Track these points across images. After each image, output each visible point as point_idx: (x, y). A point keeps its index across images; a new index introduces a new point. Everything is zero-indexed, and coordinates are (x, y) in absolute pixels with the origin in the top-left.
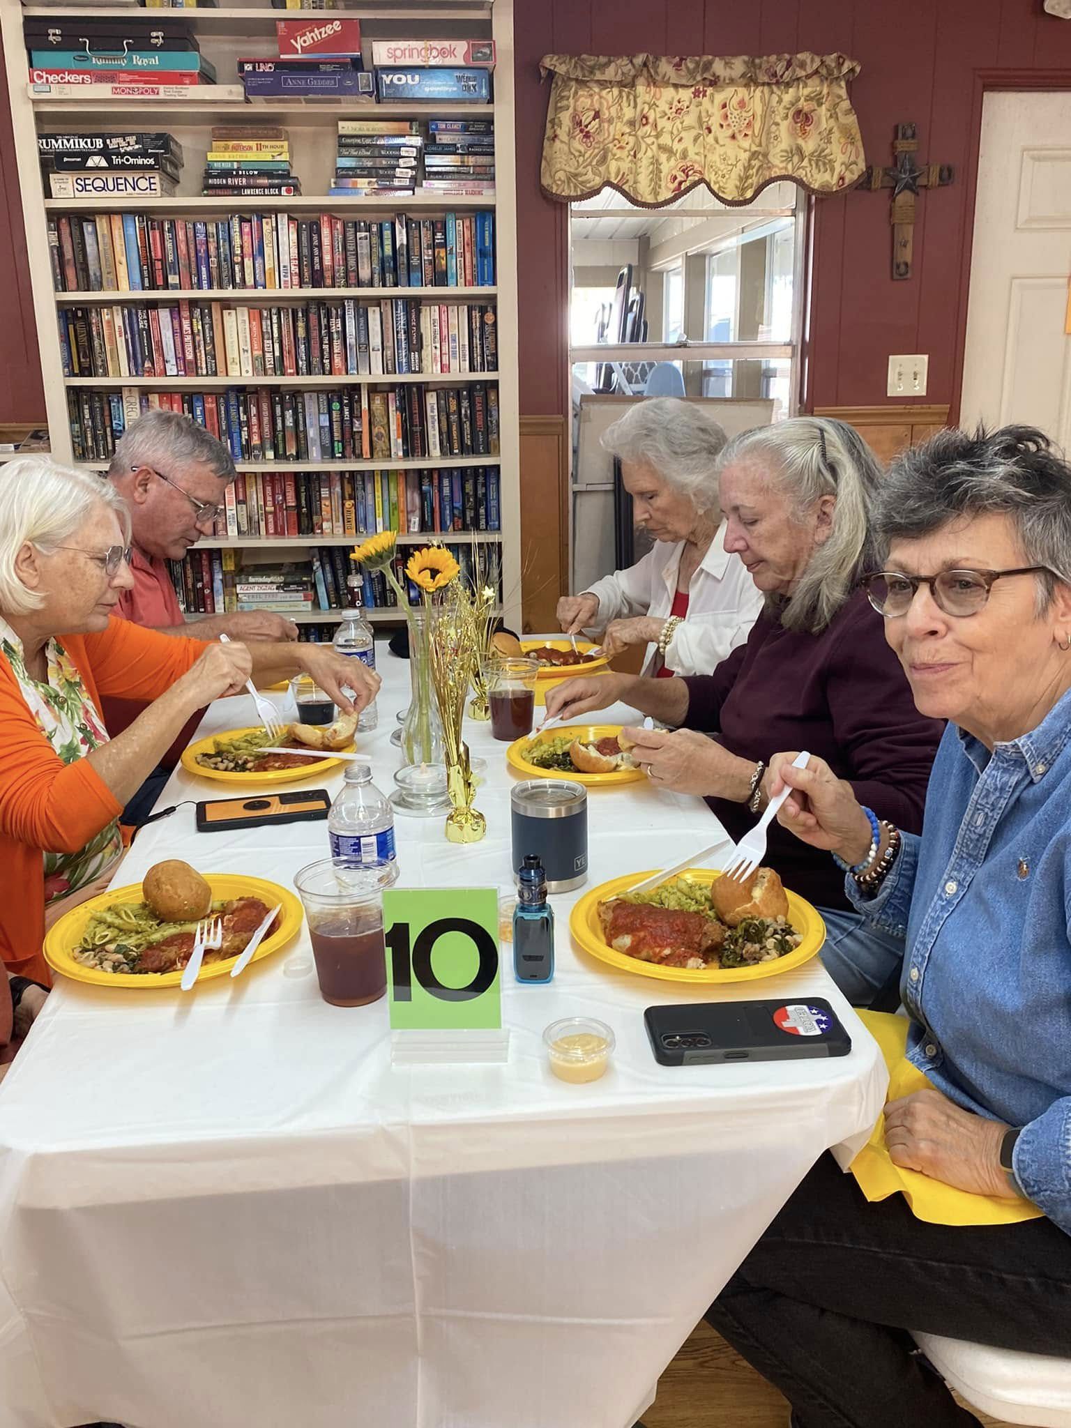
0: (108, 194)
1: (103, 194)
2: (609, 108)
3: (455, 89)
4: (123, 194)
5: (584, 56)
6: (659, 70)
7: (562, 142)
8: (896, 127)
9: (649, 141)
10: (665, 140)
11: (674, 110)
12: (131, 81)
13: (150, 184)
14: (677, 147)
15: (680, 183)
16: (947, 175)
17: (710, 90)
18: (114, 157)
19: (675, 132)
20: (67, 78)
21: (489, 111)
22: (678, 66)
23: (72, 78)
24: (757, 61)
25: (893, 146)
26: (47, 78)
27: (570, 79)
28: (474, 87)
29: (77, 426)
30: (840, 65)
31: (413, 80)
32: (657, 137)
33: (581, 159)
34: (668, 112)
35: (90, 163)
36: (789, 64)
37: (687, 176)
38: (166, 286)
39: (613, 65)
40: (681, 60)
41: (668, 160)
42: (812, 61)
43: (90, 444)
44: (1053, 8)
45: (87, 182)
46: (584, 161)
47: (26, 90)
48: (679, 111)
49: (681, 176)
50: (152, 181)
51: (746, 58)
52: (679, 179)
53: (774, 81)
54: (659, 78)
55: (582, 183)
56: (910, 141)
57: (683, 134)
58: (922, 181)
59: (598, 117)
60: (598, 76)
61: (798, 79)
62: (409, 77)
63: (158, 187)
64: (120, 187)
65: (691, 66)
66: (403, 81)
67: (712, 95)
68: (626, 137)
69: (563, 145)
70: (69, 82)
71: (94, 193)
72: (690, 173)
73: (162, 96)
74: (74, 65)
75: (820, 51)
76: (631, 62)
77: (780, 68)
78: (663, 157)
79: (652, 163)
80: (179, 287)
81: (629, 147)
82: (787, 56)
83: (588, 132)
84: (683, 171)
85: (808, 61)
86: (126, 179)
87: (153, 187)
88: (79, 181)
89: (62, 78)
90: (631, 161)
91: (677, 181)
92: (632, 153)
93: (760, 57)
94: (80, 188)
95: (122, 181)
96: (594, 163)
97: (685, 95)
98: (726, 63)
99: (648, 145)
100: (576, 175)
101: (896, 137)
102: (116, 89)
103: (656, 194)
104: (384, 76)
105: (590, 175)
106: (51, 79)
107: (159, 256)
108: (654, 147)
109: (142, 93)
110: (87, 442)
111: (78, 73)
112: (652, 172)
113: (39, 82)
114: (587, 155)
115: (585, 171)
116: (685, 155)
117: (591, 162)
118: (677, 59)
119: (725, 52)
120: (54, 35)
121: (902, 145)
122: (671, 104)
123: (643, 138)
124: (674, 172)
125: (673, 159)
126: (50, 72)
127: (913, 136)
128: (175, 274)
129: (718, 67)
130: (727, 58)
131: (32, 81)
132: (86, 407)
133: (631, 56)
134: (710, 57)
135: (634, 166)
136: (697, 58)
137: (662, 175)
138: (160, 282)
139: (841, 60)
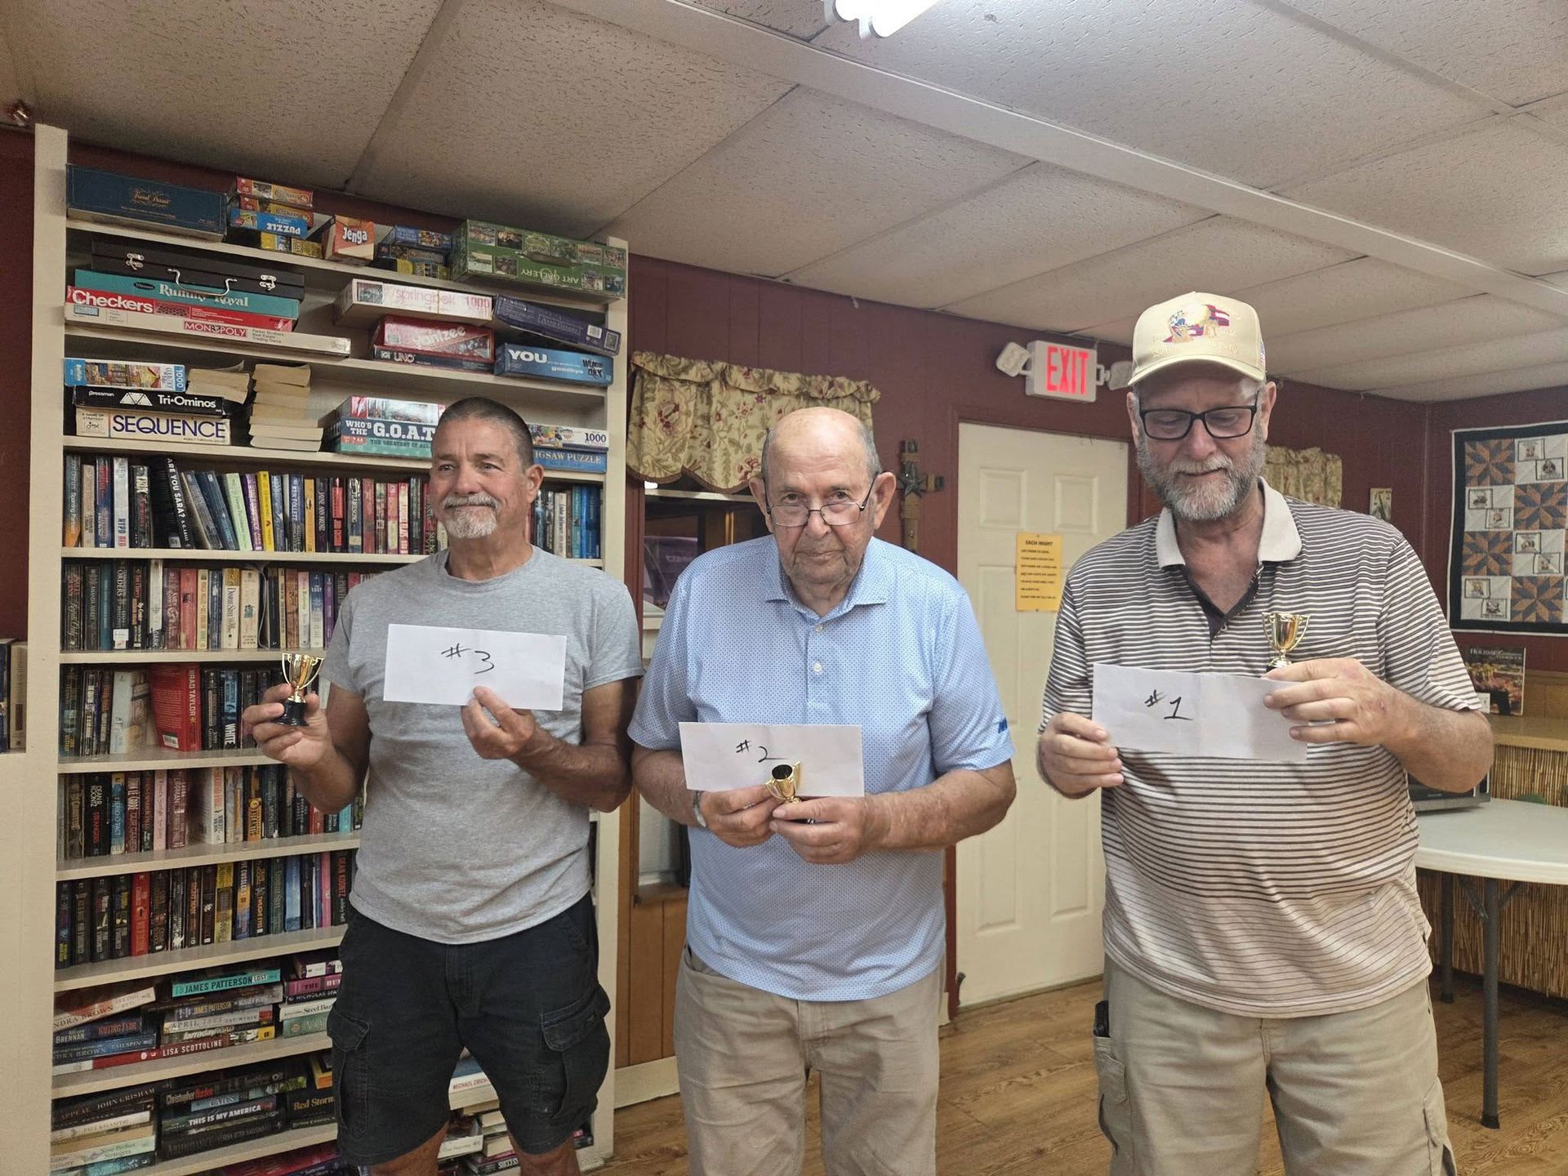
0: (159, 436)
1: (152, 436)
2: (687, 403)
3: (582, 372)
4: (181, 438)
5: (668, 356)
6: (733, 376)
7: (650, 429)
8: (903, 443)
9: (723, 434)
10: (735, 435)
11: (740, 410)
12: (208, 318)
13: (217, 430)
14: (744, 442)
15: (746, 473)
16: (940, 483)
17: (769, 397)
18: (161, 396)
19: (742, 429)
20: (120, 302)
21: (603, 395)
22: (747, 374)
23: (128, 304)
24: (808, 379)
25: (900, 457)
26: (91, 301)
27: (656, 375)
28: (599, 372)
29: (71, 714)
30: (868, 391)
31: (541, 358)
32: (728, 431)
33: (661, 447)
34: (737, 412)
35: (126, 400)
36: (831, 385)
37: (752, 468)
38: (345, 548)
39: (695, 368)
40: (749, 370)
41: (736, 453)
42: (849, 384)
43: (88, 735)
44: (1003, 366)
45: (130, 421)
46: (664, 448)
47: (62, 309)
48: (744, 412)
49: (746, 468)
50: (220, 427)
51: (798, 375)
52: (745, 469)
53: (821, 397)
54: (731, 383)
55: (665, 467)
56: (914, 454)
57: (748, 432)
58: (923, 487)
59: (678, 410)
60: (683, 377)
61: (837, 398)
62: (537, 355)
63: (227, 434)
64: (176, 430)
65: (757, 376)
66: (531, 359)
67: (770, 402)
68: (699, 429)
69: (650, 432)
70: (122, 308)
71: (139, 435)
72: (755, 465)
73: (249, 338)
74: (134, 291)
75: (853, 377)
76: (709, 367)
77: (825, 385)
78: (731, 450)
79: (725, 454)
80: (362, 550)
81: (701, 438)
82: (829, 378)
83: (668, 422)
84: (749, 463)
85: (846, 385)
86: (184, 422)
87: (220, 433)
88: (118, 419)
89: (113, 302)
90: (704, 450)
91: (743, 471)
92: (705, 443)
93: (810, 376)
94: (119, 427)
95: (180, 424)
96: (674, 450)
97: (750, 399)
98: (785, 378)
99: (721, 438)
100: (658, 461)
101: (902, 450)
102: (190, 324)
103: (727, 481)
104: (511, 352)
105: (670, 461)
106: (97, 301)
107: (340, 514)
108: (726, 440)
109: (224, 333)
110: (84, 731)
111: (137, 300)
112: (725, 462)
113: (80, 303)
114: (666, 444)
115: (666, 457)
116: (749, 449)
117: (671, 449)
118: (746, 369)
119: (785, 368)
120: (134, 260)
121: (908, 457)
122: (739, 405)
123: (718, 432)
124: (741, 464)
125: (740, 452)
126: (97, 294)
127: (916, 450)
128: (357, 535)
129: (778, 380)
130: (786, 374)
131: (69, 300)
132: (91, 688)
133: (710, 361)
134: (771, 371)
135: (706, 455)
136: (761, 370)
137: (731, 465)
138: (338, 542)
139: (869, 388)
